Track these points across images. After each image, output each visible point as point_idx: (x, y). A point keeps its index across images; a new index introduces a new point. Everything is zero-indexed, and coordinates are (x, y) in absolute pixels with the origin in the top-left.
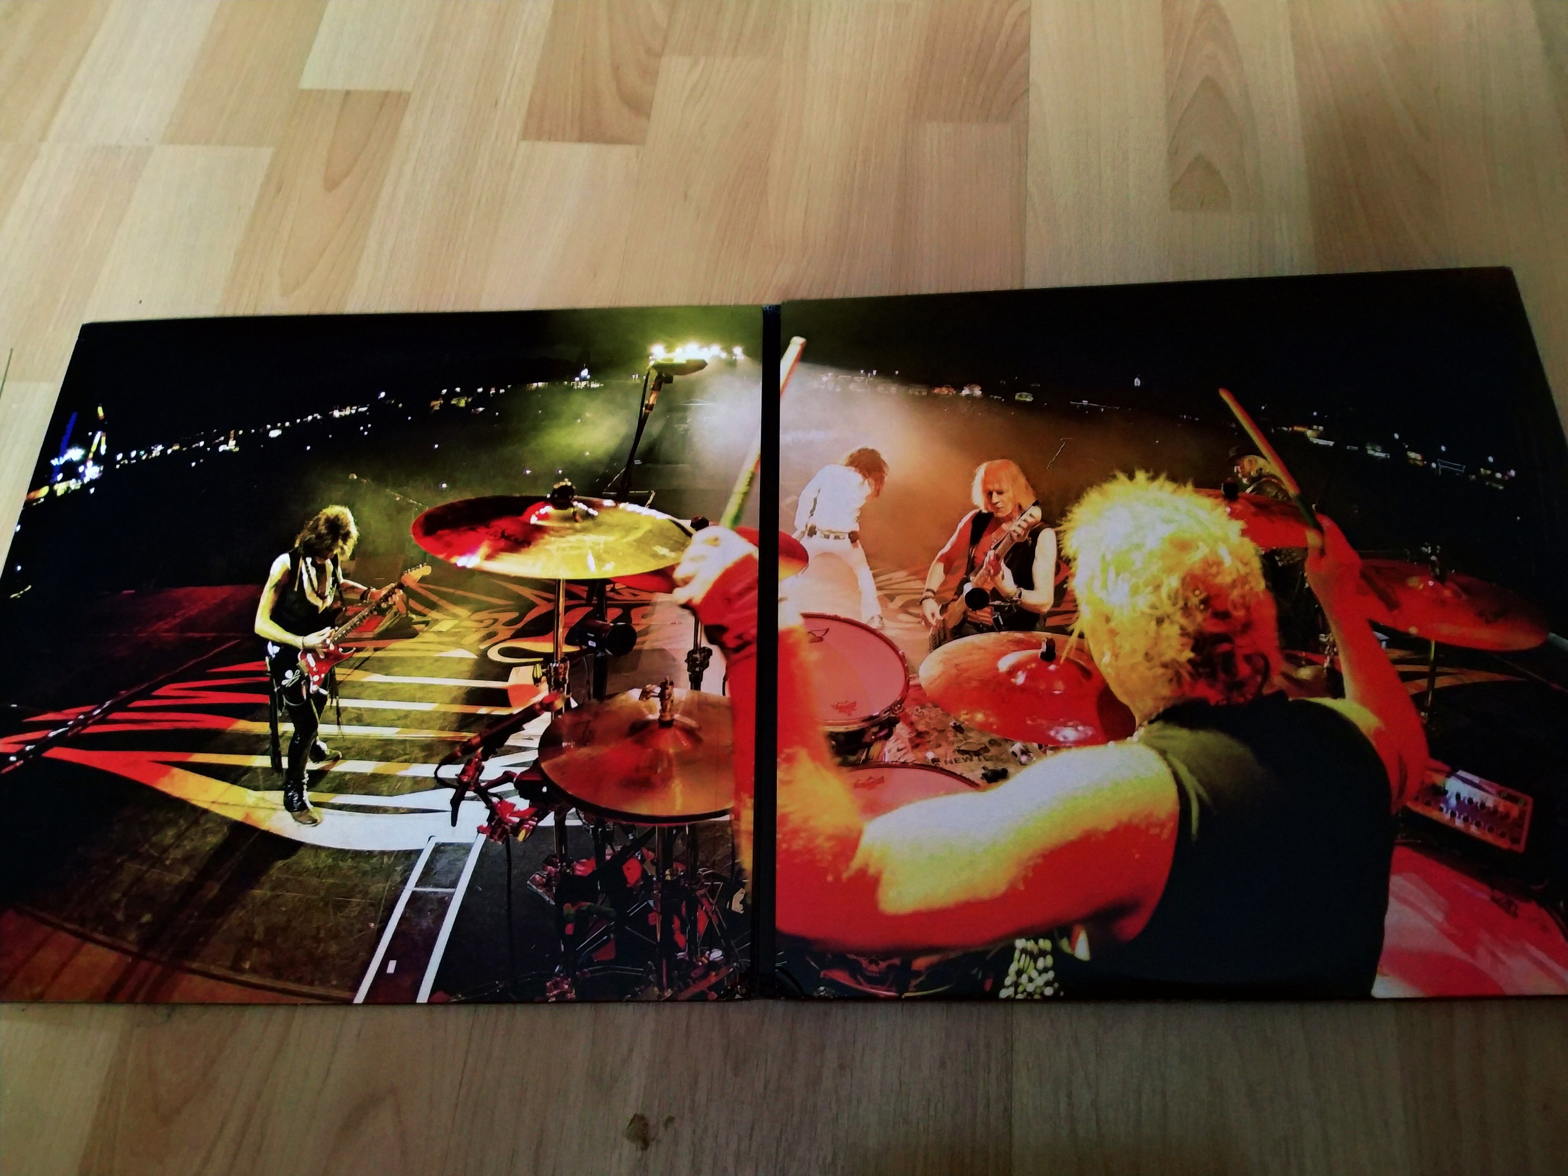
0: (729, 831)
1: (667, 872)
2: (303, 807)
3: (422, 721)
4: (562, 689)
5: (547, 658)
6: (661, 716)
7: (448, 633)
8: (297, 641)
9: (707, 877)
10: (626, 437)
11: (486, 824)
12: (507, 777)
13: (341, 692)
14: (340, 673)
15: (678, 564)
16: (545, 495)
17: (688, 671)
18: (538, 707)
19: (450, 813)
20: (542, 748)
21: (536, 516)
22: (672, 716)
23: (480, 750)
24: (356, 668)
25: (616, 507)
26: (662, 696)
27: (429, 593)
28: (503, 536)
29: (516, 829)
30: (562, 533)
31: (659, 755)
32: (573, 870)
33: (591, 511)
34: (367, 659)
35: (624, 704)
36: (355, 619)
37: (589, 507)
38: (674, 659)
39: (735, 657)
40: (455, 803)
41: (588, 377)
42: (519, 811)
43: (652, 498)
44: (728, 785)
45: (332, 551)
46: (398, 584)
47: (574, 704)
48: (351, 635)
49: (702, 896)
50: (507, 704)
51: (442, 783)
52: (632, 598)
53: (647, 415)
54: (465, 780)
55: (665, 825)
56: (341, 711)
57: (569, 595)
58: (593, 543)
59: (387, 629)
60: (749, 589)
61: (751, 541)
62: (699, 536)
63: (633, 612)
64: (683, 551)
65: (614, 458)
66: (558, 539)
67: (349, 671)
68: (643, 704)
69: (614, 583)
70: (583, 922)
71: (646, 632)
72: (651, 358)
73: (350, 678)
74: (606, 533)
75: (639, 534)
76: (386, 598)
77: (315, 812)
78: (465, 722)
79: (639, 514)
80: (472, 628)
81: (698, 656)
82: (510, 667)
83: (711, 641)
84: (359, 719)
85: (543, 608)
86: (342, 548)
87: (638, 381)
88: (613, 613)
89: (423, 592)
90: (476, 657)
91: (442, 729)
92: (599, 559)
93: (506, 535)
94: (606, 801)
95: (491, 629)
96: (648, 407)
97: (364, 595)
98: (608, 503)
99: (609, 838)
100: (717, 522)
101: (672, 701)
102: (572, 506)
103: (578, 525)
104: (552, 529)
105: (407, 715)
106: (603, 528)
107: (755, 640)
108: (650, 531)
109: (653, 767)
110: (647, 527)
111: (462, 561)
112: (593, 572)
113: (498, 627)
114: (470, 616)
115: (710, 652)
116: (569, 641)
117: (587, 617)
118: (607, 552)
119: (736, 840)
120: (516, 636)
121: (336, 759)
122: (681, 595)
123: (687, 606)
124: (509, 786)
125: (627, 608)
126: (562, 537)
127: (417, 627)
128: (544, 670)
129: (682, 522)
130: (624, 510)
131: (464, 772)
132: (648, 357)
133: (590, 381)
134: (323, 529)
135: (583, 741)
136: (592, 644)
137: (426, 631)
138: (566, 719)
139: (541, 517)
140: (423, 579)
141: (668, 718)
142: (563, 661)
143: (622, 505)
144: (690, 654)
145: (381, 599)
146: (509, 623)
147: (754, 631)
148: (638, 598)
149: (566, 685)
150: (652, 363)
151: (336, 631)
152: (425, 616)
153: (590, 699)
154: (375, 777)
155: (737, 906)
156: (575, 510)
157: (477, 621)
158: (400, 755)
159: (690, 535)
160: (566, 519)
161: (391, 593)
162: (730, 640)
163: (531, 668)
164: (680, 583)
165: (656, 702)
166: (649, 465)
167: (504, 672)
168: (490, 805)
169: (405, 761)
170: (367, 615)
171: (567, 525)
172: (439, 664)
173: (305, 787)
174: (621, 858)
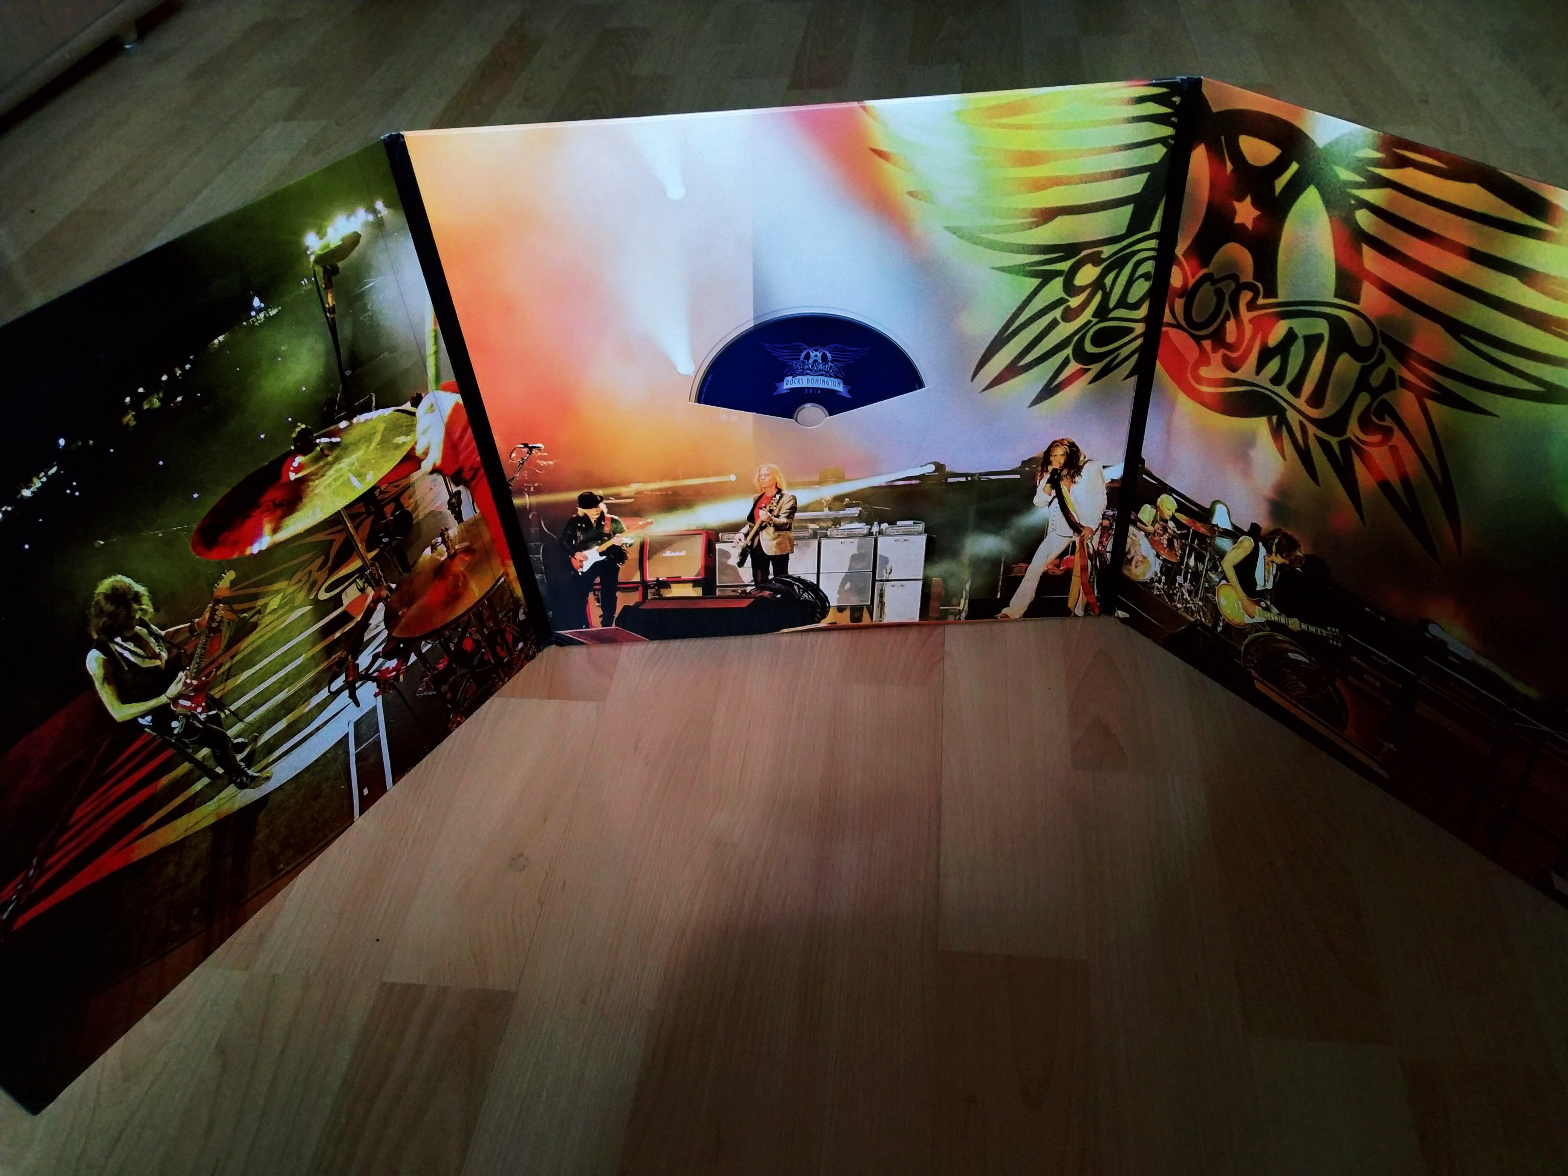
0: (506, 585)
1: (485, 630)
2: (253, 778)
3: (300, 672)
4: (381, 583)
5: (361, 571)
6: (448, 554)
7: (281, 606)
8: (163, 699)
9: (504, 617)
10: (328, 354)
11: (377, 690)
12: (375, 657)
13: (226, 702)
14: (216, 693)
15: (416, 443)
16: (289, 449)
17: (452, 514)
18: (372, 605)
19: (353, 703)
20: (387, 627)
21: (293, 471)
22: (454, 548)
23: (350, 657)
24: (226, 680)
25: (351, 424)
26: (444, 542)
27: (246, 590)
28: (276, 506)
29: (396, 678)
30: (321, 473)
31: (456, 576)
32: (437, 669)
33: (334, 440)
34: (230, 669)
35: (424, 563)
36: (199, 651)
37: (330, 438)
38: (441, 513)
39: (473, 484)
40: (353, 696)
41: (262, 305)
42: (393, 668)
43: (374, 399)
44: (496, 562)
45: (134, 617)
46: (214, 602)
47: (394, 586)
48: (203, 664)
49: (505, 627)
50: (351, 618)
51: (336, 694)
52: (397, 489)
53: (333, 319)
54: (351, 680)
55: (475, 609)
56: (236, 712)
57: (352, 517)
58: (349, 466)
59: (230, 638)
60: (464, 431)
61: (453, 392)
62: (420, 411)
63: (402, 500)
64: (414, 431)
65: (327, 380)
66: (320, 480)
67: (222, 687)
68: (435, 555)
69: (379, 487)
70: (454, 689)
71: (416, 508)
72: (309, 253)
73: (227, 689)
74: (353, 451)
75: (378, 437)
76: (212, 618)
77: (265, 774)
78: (329, 651)
79: (372, 419)
80: (296, 590)
81: (454, 500)
82: (339, 595)
83: (457, 485)
84: (253, 706)
85: (339, 540)
86: (142, 610)
87: (309, 287)
88: (389, 509)
89: (241, 592)
90: (311, 607)
91: (318, 665)
92: (360, 475)
93: (277, 502)
94: (438, 623)
95: (311, 580)
96: (331, 310)
97: (191, 630)
98: (343, 424)
99: (449, 639)
100: (426, 391)
101: (451, 540)
102: (318, 445)
103: (330, 459)
104: (312, 474)
105: (286, 677)
106: (351, 447)
107: (481, 465)
108: (385, 429)
109: (456, 586)
110: (381, 427)
111: (255, 549)
112: (360, 488)
113: (315, 575)
114: (289, 584)
115: (459, 492)
116: (369, 550)
117: (374, 523)
118: (362, 466)
119: (511, 588)
120: (331, 573)
121: (256, 739)
122: (427, 466)
123: (435, 470)
124: (381, 660)
125: (396, 499)
126: (323, 476)
127: (253, 619)
128: (364, 580)
129: (404, 407)
130: (359, 423)
131: (347, 677)
132: (306, 253)
133: (266, 309)
134: (109, 608)
135: (409, 604)
136: (385, 540)
137: (263, 617)
138: (394, 597)
139: (297, 470)
140: (233, 583)
141: (453, 551)
142: (373, 565)
143: (355, 420)
144: (449, 502)
145: (208, 622)
146: (321, 568)
147: (479, 459)
148: (400, 487)
149: (382, 579)
150: (312, 258)
151: (189, 670)
152: (254, 608)
153: (402, 575)
154: (289, 726)
155: (522, 617)
156: (321, 446)
157: (297, 583)
158: (299, 701)
159: (413, 414)
160: (316, 460)
161: (214, 611)
162: (467, 475)
163: (354, 585)
164: (422, 457)
165: (442, 548)
166: (359, 370)
167: (337, 601)
168: (373, 679)
169: (305, 702)
170: (207, 641)
171: (322, 463)
172: (287, 631)
173: (246, 769)
174: (458, 646)
